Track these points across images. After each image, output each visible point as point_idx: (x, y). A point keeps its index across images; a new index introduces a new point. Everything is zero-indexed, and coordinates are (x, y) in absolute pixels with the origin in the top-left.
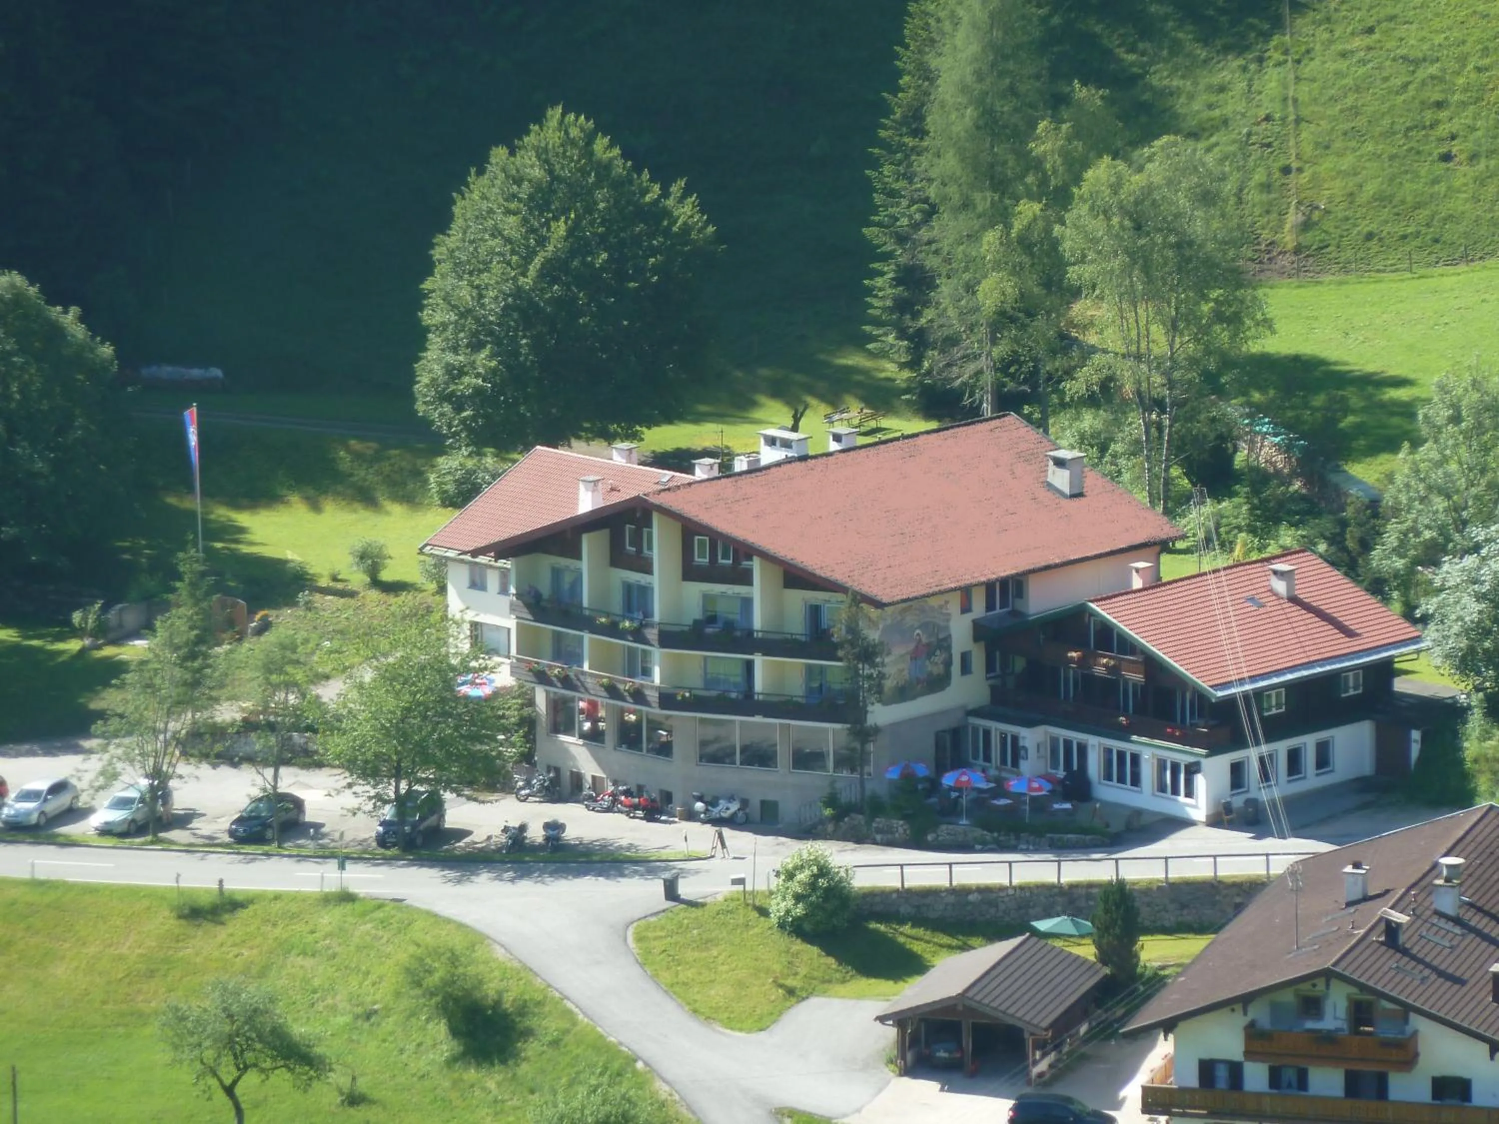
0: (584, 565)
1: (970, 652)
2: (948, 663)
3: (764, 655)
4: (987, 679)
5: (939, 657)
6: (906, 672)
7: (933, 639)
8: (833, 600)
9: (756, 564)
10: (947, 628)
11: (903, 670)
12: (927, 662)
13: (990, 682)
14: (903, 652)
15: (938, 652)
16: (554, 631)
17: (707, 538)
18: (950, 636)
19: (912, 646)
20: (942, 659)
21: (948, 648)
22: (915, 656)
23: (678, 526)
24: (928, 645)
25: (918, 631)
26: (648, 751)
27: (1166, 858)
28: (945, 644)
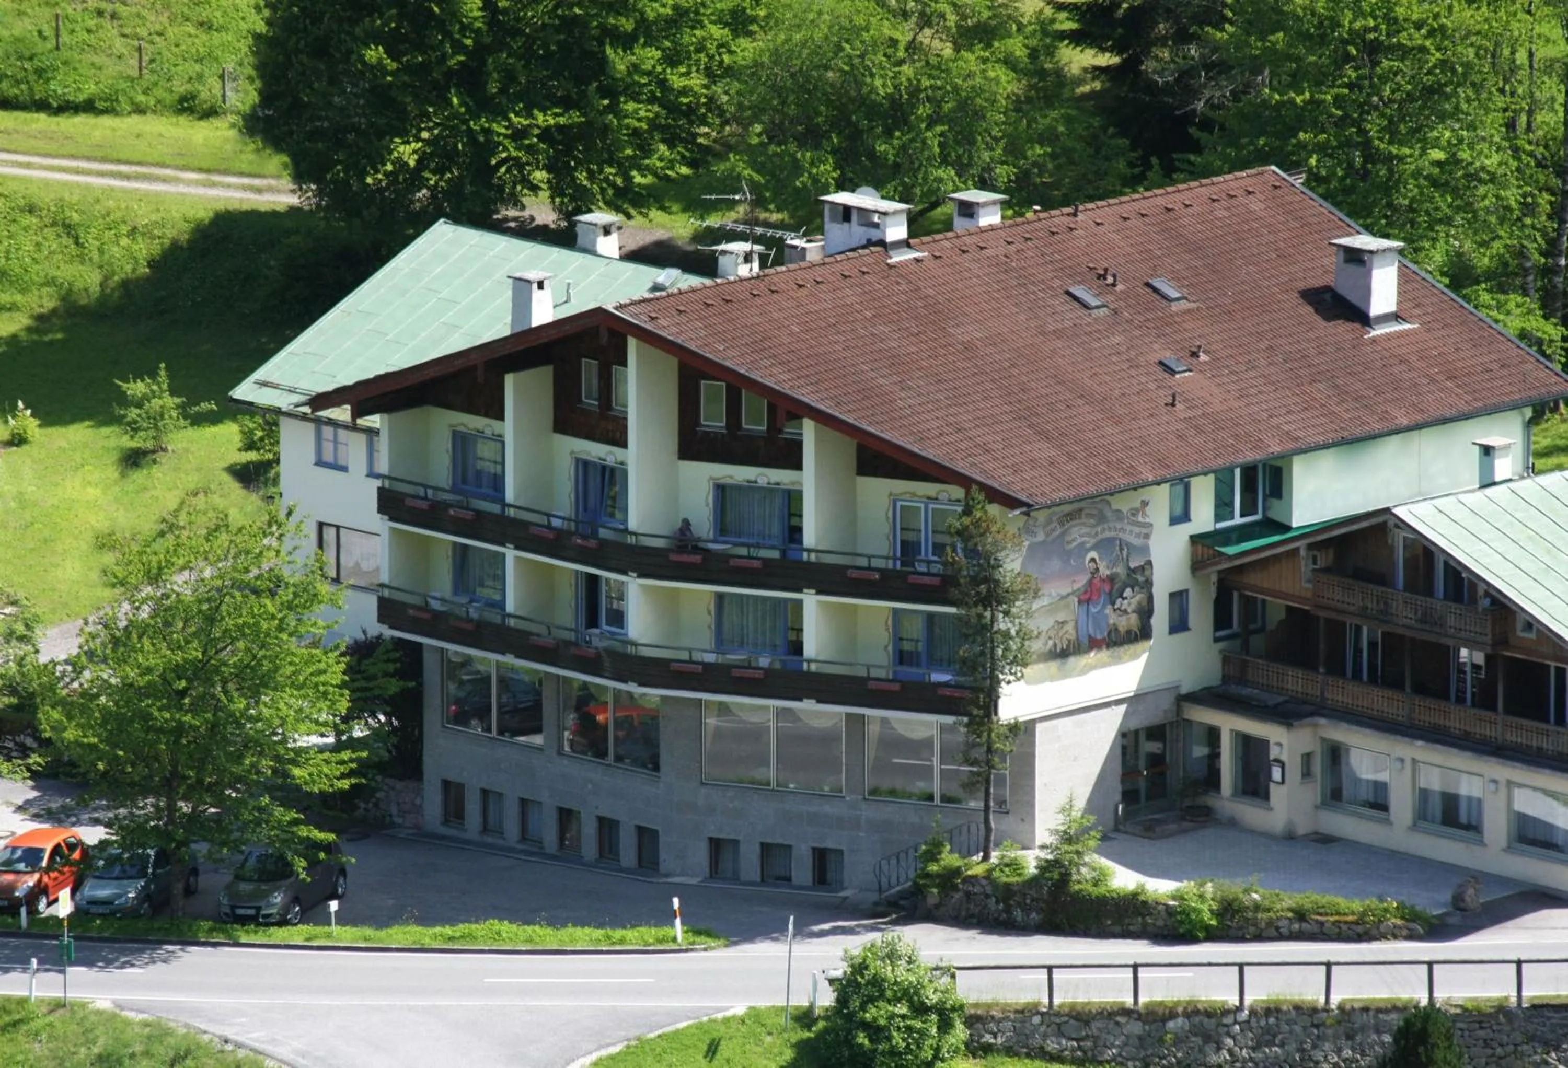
0: (508, 428)
1: (1187, 591)
2: (1146, 612)
3: (819, 592)
4: (1216, 640)
5: (1132, 599)
6: (1070, 627)
7: (1120, 570)
8: (943, 496)
9: (809, 431)
10: (1145, 550)
11: (1063, 623)
12: (1108, 610)
13: (1221, 645)
14: (1064, 592)
15: (1128, 592)
16: (455, 544)
17: (724, 384)
18: (1149, 563)
19: (1081, 581)
20: (1135, 601)
21: (1149, 583)
22: (1086, 598)
23: (672, 363)
24: (1111, 579)
25: (1093, 554)
26: (619, 758)
27: (1519, 963)
28: (1141, 579)
